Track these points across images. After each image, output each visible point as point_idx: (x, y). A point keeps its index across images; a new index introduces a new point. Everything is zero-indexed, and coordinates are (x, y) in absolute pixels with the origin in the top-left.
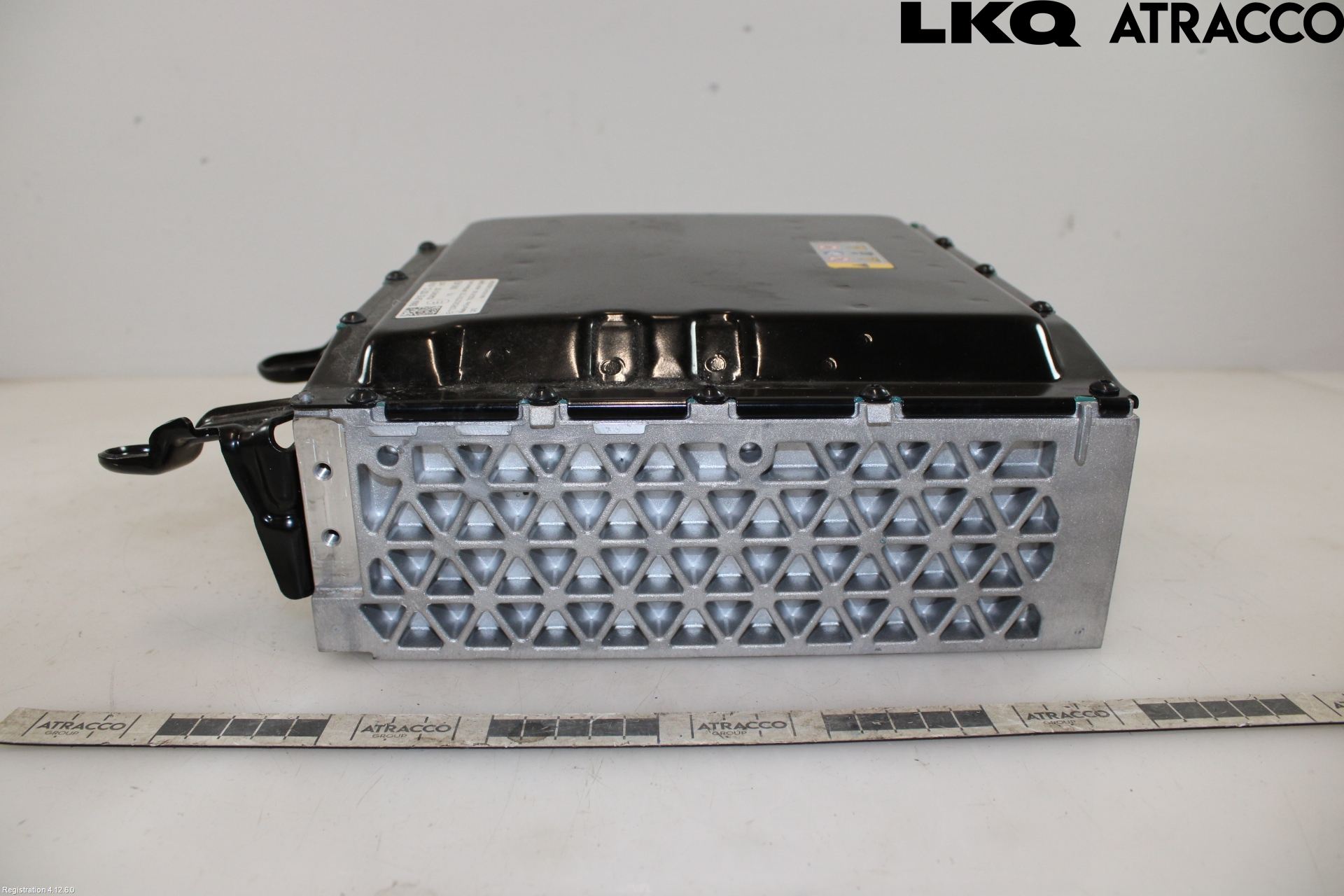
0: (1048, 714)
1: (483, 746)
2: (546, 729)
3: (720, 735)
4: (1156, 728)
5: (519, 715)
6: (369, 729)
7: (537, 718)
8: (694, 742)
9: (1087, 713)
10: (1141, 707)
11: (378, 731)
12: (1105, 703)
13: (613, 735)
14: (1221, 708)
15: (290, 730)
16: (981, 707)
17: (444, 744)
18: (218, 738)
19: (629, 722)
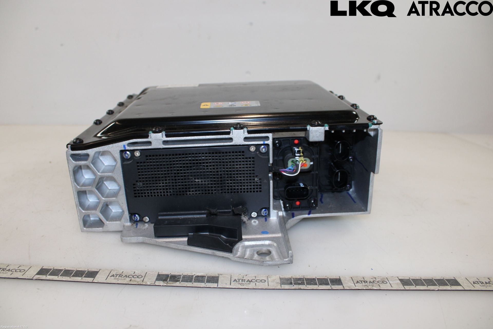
0: (364, 281)
1: (153, 285)
2: (177, 279)
3: (241, 284)
4: (404, 289)
5: (168, 272)
6: (113, 276)
7: (175, 274)
8: (231, 287)
9: (379, 282)
10: (400, 280)
11: (116, 277)
12: (386, 278)
13: (201, 282)
14: (430, 282)
15: (84, 275)
16: (340, 277)
17: (139, 283)
18: (58, 277)
19: (208, 277)
